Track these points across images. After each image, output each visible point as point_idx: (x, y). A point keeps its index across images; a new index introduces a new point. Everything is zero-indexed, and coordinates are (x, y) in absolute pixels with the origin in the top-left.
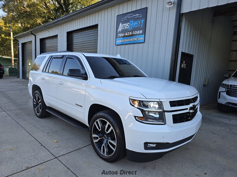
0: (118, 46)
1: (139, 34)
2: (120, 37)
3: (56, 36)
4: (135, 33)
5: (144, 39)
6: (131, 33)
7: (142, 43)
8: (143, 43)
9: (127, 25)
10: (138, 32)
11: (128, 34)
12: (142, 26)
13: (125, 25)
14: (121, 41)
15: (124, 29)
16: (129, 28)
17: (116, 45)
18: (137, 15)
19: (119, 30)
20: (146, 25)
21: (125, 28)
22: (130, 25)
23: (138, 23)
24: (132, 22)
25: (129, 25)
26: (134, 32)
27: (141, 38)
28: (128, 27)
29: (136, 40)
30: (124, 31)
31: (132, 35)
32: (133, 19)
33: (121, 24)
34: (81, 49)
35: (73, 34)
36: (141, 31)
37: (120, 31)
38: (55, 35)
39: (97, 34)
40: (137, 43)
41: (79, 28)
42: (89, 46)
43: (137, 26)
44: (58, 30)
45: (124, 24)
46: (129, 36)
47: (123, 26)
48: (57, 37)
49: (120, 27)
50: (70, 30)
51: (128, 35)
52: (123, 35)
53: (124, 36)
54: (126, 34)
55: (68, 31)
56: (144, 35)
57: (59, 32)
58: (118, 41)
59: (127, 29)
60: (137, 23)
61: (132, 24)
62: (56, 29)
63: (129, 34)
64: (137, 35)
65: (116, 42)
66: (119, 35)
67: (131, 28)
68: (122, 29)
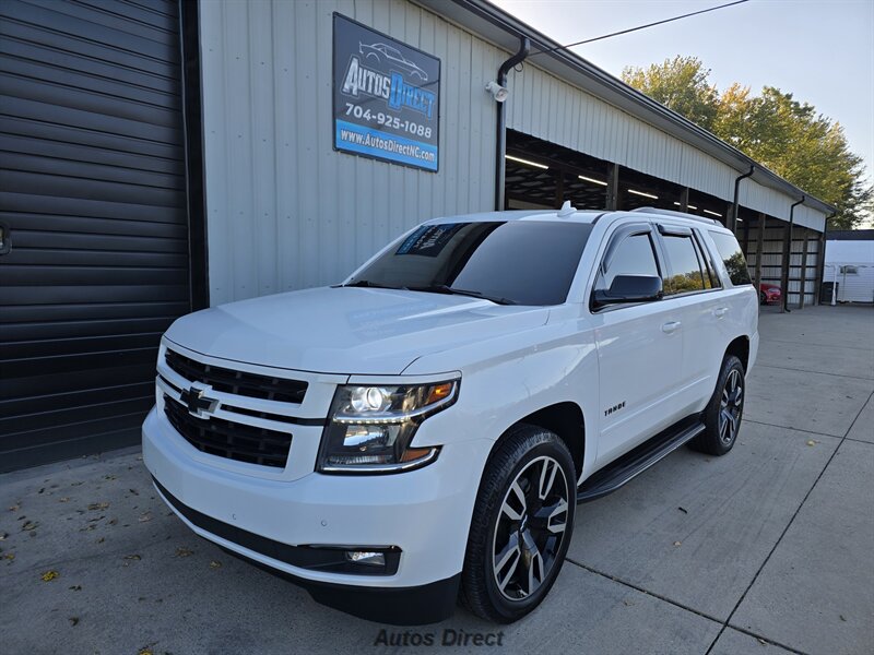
1: (423, 139)
2: (352, 119)
4: (412, 127)
5: (437, 161)
7: (431, 171)
8: (436, 172)
9: (381, 84)
11: (387, 120)
13: (374, 80)
14: (359, 138)
15: (370, 90)
16: (392, 101)
17: (338, 150)
18: (414, 66)
19: (347, 86)
21: (376, 92)
22: (393, 89)
23: (419, 97)
24: (400, 82)
25: (387, 85)
26: (407, 123)
28: (385, 91)
30: (366, 100)
31: (401, 132)
32: (402, 71)
33: (354, 64)
37: (355, 92)
40: (418, 168)
43: (415, 105)
45: (371, 74)
46: (392, 130)
47: (368, 78)
49: (350, 74)
51: (387, 124)
52: (367, 116)
53: (373, 124)
54: (381, 119)
56: (437, 148)
58: (344, 134)
59: (381, 97)
60: (416, 97)
61: (400, 91)
63: (392, 123)
64: (416, 137)
65: (338, 136)
66: (350, 110)
67: (398, 103)
68: (363, 89)
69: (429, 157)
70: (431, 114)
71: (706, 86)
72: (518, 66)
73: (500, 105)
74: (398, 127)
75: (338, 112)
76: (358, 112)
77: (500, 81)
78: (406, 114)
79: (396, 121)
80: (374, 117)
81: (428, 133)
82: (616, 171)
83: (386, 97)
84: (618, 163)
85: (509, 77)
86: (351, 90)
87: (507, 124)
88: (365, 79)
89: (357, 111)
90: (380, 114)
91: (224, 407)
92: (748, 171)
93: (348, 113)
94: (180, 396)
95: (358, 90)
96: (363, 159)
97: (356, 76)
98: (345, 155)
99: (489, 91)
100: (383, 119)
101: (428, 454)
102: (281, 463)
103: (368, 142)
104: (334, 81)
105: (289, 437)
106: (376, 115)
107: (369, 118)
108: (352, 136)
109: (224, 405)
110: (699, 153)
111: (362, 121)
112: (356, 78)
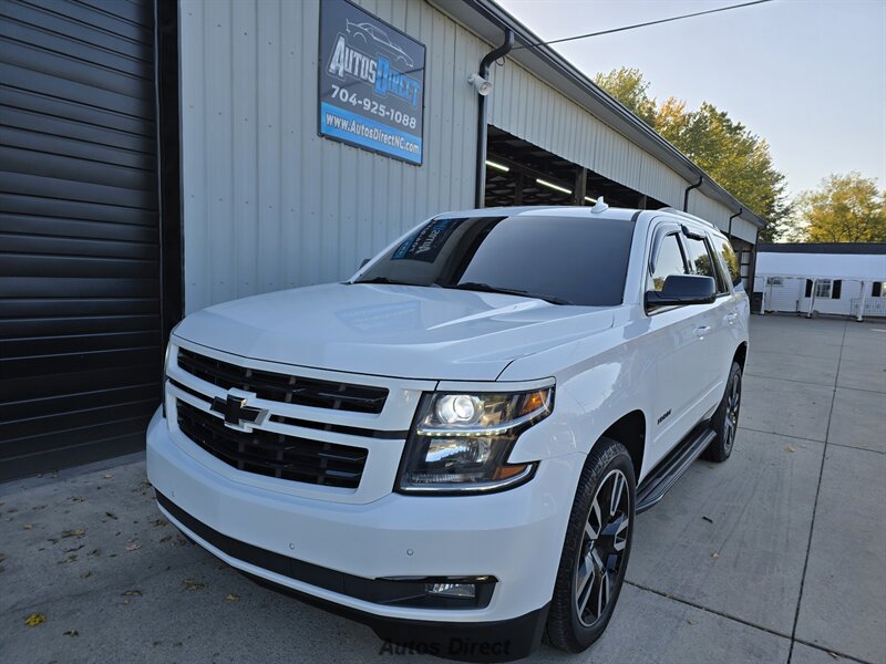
0: (328, 142)
1: (407, 129)
2: (337, 102)
4: (397, 116)
5: (420, 153)
7: (415, 164)
8: (420, 165)
9: (368, 67)
11: (373, 106)
13: (360, 63)
14: (345, 124)
15: (356, 74)
16: (378, 86)
17: (323, 135)
18: (401, 50)
19: (333, 67)
21: (362, 75)
22: (380, 74)
23: (405, 84)
24: (387, 66)
25: (374, 69)
26: (393, 111)
28: (371, 75)
29: (402, 148)
30: (351, 83)
31: (388, 121)
32: (388, 54)
33: (341, 43)
37: (341, 74)
40: (402, 161)
43: (400, 93)
45: (358, 56)
46: (377, 118)
47: (354, 60)
51: (373, 111)
52: (353, 100)
54: (367, 105)
56: (420, 140)
58: (330, 119)
59: (367, 81)
60: (401, 84)
61: (386, 76)
63: (378, 110)
64: (402, 127)
65: (323, 120)
66: (336, 92)
67: (384, 89)
68: (350, 70)
69: (412, 149)
70: (416, 103)
71: (645, 98)
72: (500, 60)
73: (481, 99)
74: (383, 115)
75: (323, 95)
76: (344, 97)
77: (482, 74)
78: (391, 102)
79: (382, 108)
80: (360, 102)
81: (413, 123)
82: (585, 176)
83: (373, 81)
84: (586, 166)
85: (490, 69)
86: (337, 71)
87: (488, 120)
88: (351, 60)
89: (344, 95)
90: (366, 100)
91: (274, 418)
92: (697, 182)
93: (334, 96)
94: (210, 405)
95: (345, 72)
96: (348, 147)
97: (342, 56)
98: (330, 142)
99: (471, 84)
100: (369, 106)
101: (524, 470)
102: (353, 483)
103: (353, 129)
104: (319, 60)
105: (364, 452)
106: (362, 100)
107: (354, 103)
108: (337, 121)
109: (273, 416)
110: (656, 162)
111: (347, 106)
112: (343, 59)
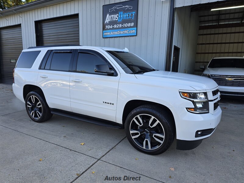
0: (106, 39)
1: (131, 27)
2: (107, 29)
3: (19, 26)
4: (126, 25)
5: (136, 32)
6: (120, 25)
7: (134, 36)
8: (136, 36)
10: (129, 25)
11: (117, 26)
12: (133, 19)
13: (113, 17)
14: (109, 33)
16: (119, 20)
17: (103, 38)
19: (106, 22)
20: (138, 18)
21: (114, 20)
22: (119, 16)
23: (129, 15)
24: (122, 13)
26: (124, 24)
27: (133, 31)
28: (116, 18)
29: (128, 33)
31: (122, 28)
32: (122, 10)
33: (108, 15)
34: (56, 41)
35: (43, 24)
36: (133, 24)
37: (108, 23)
38: (17, 24)
39: (77, 24)
40: (128, 36)
41: (52, 17)
42: (67, 38)
43: (127, 18)
44: (21, 18)
45: (112, 16)
46: (119, 28)
48: (21, 27)
50: (40, 19)
51: (117, 27)
52: (111, 27)
53: (113, 28)
54: (115, 26)
55: (37, 20)
56: (136, 28)
57: (24, 20)
58: (105, 34)
60: (127, 15)
61: (121, 16)
62: (18, 16)
63: (119, 26)
64: (128, 27)
65: (103, 35)
66: (106, 27)
67: (121, 20)
68: (110, 20)
78: (124, 22)
80: (113, 27)
89: (108, 27)
95: (109, 21)
103: (111, 33)
104: (103, 22)
106: (114, 26)
108: (107, 34)
111: (110, 29)
112: (108, 19)
